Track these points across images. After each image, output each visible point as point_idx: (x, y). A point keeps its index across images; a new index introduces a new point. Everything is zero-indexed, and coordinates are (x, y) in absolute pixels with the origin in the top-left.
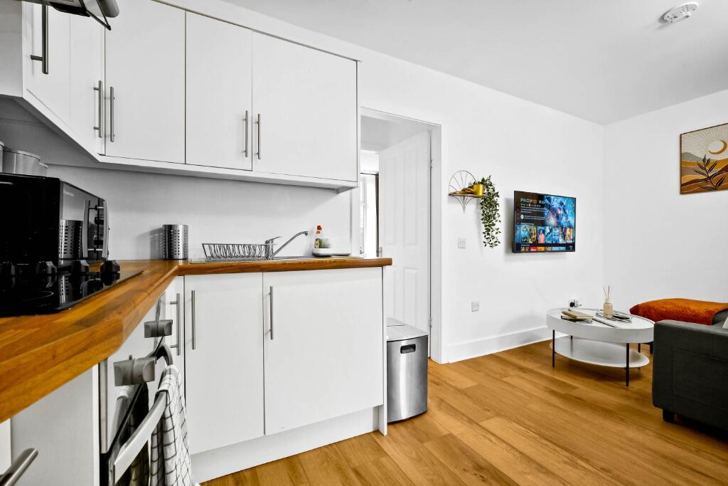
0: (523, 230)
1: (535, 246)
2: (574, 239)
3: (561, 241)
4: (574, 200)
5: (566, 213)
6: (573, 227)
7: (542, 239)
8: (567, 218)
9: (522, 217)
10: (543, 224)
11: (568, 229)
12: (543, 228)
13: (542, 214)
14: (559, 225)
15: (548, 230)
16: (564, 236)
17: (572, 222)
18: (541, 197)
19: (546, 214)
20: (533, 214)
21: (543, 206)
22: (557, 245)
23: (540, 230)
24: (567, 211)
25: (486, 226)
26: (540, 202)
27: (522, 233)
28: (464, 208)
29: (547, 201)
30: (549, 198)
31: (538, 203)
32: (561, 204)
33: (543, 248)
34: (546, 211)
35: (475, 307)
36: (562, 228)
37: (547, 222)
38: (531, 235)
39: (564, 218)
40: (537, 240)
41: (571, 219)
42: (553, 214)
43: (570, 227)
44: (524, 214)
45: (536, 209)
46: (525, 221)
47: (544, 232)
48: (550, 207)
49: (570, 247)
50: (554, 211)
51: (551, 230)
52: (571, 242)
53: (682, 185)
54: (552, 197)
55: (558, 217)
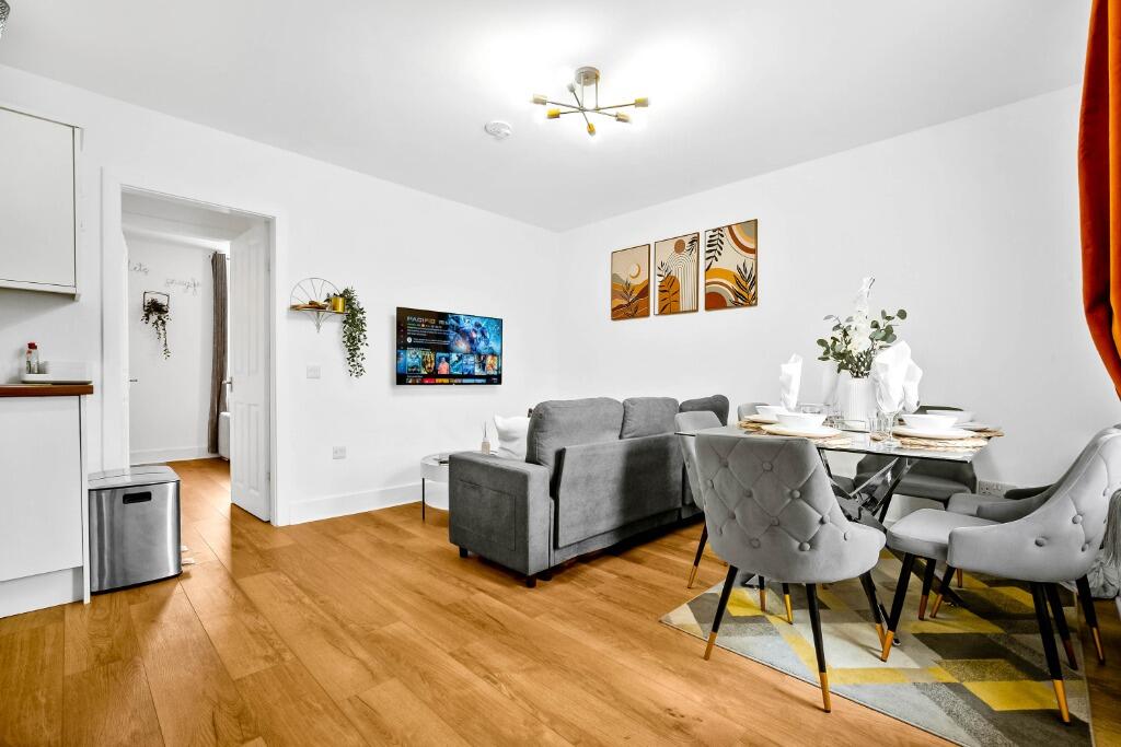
0: (412, 357)
1: (432, 377)
2: (500, 369)
3: (478, 371)
4: (499, 322)
5: (485, 337)
6: (497, 355)
7: (444, 368)
8: (487, 342)
9: (409, 340)
10: (447, 349)
11: (489, 358)
12: (445, 355)
13: (445, 338)
14: (473, 351)
15: (454, 357)
16: (483, 366)
17: (496, 348)
18: (443, 316)
19: (452, 338)
20: (429, 336)
21: (445, 327)
22: (471, 376)
23: (440, 358)
24: (488, 335)
25: (350, 350)
26: (441, 322)
27: (409, 360)
28: (318, 326)
29: (454, 322)
30: (457, 318)
31: (437, 324)
32: (478, 325)
33: (446, 381)
34: (452, 334)
35: (339, 454)
36: (479, 355)
37: (454, 347)
38: (424, 364)
39: (482, 344)
40: (436, 370)
41: (494, 345)
42: (464, 338)
43: (493, 354)
44: (412, 337)
45: (435, 330)
46: (413, 345)
47: (448, 360)
48: (458, 330)
49: (495, 379)
50: (464, 334)
51: (460, 358)
52: (496, 373)
53: (613, 310)
54: (462, 317)
55: (472, 341)
